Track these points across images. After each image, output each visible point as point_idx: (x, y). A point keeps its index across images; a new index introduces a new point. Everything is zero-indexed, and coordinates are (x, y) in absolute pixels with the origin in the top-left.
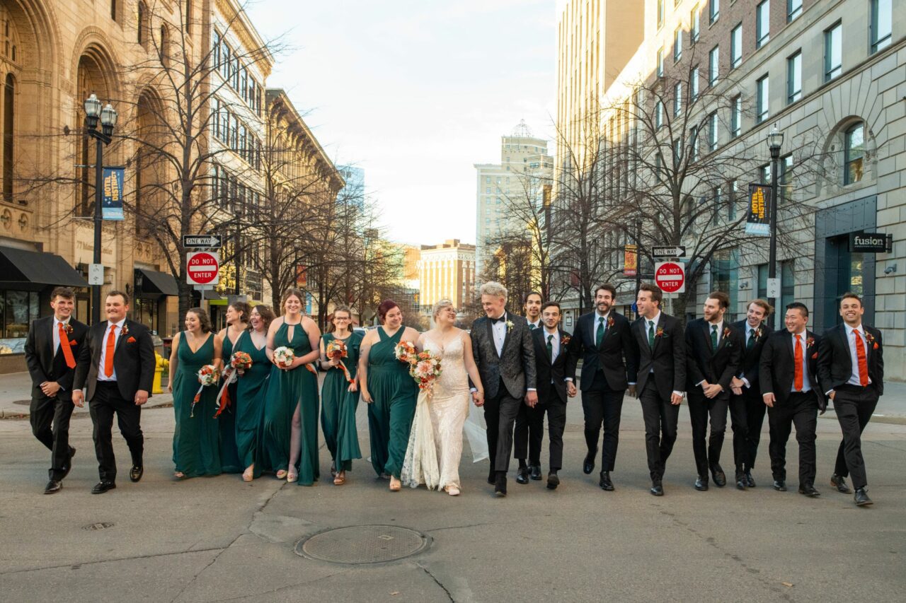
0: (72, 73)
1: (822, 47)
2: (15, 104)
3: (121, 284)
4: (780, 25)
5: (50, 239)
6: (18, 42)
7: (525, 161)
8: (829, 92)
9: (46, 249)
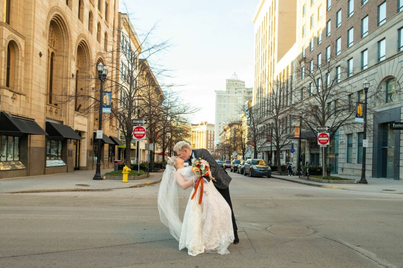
0: (75, 52)
1: (377, 48)
2: (53, 65)
3: (89, 138)
4: (358, 38)
5: (66, 120)
6: (55, 40)
7: (236, 89)
8: (380, 66)
9: (64, 124)
